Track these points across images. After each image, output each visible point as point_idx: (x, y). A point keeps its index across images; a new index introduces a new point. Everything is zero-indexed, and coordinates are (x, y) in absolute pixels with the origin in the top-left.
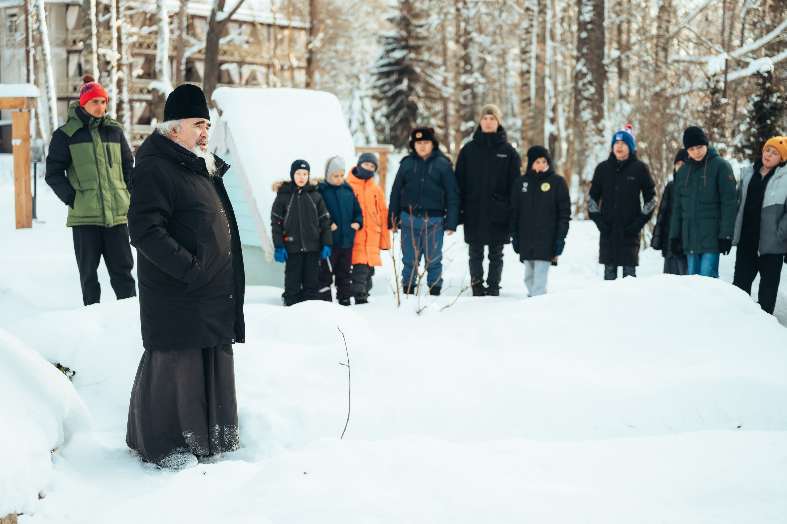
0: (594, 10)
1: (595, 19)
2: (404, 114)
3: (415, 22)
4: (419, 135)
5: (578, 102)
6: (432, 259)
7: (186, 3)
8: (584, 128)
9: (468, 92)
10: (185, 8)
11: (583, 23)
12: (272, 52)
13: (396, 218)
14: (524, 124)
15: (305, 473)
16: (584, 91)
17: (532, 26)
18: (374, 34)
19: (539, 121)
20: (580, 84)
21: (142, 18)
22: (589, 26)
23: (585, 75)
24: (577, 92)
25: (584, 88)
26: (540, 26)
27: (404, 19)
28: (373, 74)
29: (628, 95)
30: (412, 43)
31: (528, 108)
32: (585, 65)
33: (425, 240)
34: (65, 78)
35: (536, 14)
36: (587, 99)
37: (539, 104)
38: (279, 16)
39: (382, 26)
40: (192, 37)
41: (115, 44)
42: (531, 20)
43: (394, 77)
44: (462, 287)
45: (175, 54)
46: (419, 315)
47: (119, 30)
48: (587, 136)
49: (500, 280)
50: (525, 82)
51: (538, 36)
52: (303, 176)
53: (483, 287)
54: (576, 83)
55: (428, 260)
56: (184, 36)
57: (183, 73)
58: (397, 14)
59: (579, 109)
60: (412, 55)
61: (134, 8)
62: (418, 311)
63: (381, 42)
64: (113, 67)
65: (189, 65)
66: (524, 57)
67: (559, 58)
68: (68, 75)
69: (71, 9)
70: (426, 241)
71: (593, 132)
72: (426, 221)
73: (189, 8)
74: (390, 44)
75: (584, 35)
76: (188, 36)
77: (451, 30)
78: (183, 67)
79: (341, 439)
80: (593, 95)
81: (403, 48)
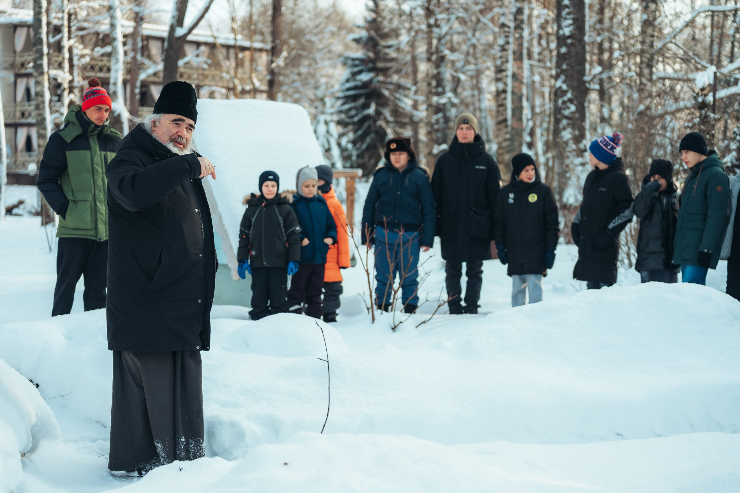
0: (574, 24)
1: (575, 33)
2: (372, 140)
3: (383, 43)
4: (393, 146)
5: (557, 121)
6: (407, 273)
7: (140, 23)
8: (564, 149)
9: (440, 115)
10: (139, 28)
11: (562, 37)
12: (232, 72)
13: (370, 229)
14: (500, 147)
15: (286, 464)
16: (565, 109)
17: (508, 43)
18: (340, 56)
19: (516, 144)
20: (560, 102)
21: (94, 39)
22: (569, 41)
23: (565, 92)
24: (557, 111)
25: (564, 106)
26: (517, 43)
27: (370, 39)
28: (338, 98)
29: (610, 118)
30: (380, 65)
31: (505, 130)
32: (564, 82)
33: (400, 252)
34: (13, 104)
35: (512, 30)
36: (566, 117)
37: (516, 125)
38: (239, 37)
39: (347, 47)
40: (147, 58)
41: (66, 65)
42: (507, 37)
43: (361, 101)
44: (439, 301)
45: (129, 77)
46: (394, 331)
47: (70, 50)
48: (568, 157)
49: (478, 298)
50: (500, 102)
51: (514, 53)
52: (271, 189)
53: (461, 305)
54: (556, 101)
55: (403, 274)
56: (139, 57)
57: (138, 97)
58: (364, 34)
59: (559, 128)
60: (381, 78)
61: (87, 28)
62: (393, 327)
63: (347, 63)
64: (64, 89)
65: (144, 89)
66: (499, 76)
67: (537, 78)
68: (15, 100)
69: (19, 30)
70: (401, 254)
71: (574, 153)
72: (401, 233)
73: (143, 29)
74: (356, 66)
75: (563, 50)
76: (143, 58)
77: (422, 49)
78: (137, 91)
79: (321, 433)
80: (573, 113)
81: (370, 70)
